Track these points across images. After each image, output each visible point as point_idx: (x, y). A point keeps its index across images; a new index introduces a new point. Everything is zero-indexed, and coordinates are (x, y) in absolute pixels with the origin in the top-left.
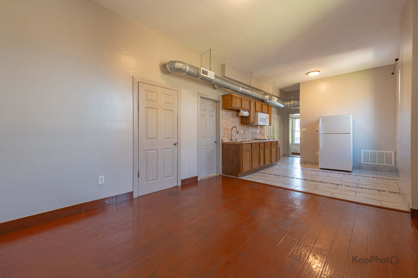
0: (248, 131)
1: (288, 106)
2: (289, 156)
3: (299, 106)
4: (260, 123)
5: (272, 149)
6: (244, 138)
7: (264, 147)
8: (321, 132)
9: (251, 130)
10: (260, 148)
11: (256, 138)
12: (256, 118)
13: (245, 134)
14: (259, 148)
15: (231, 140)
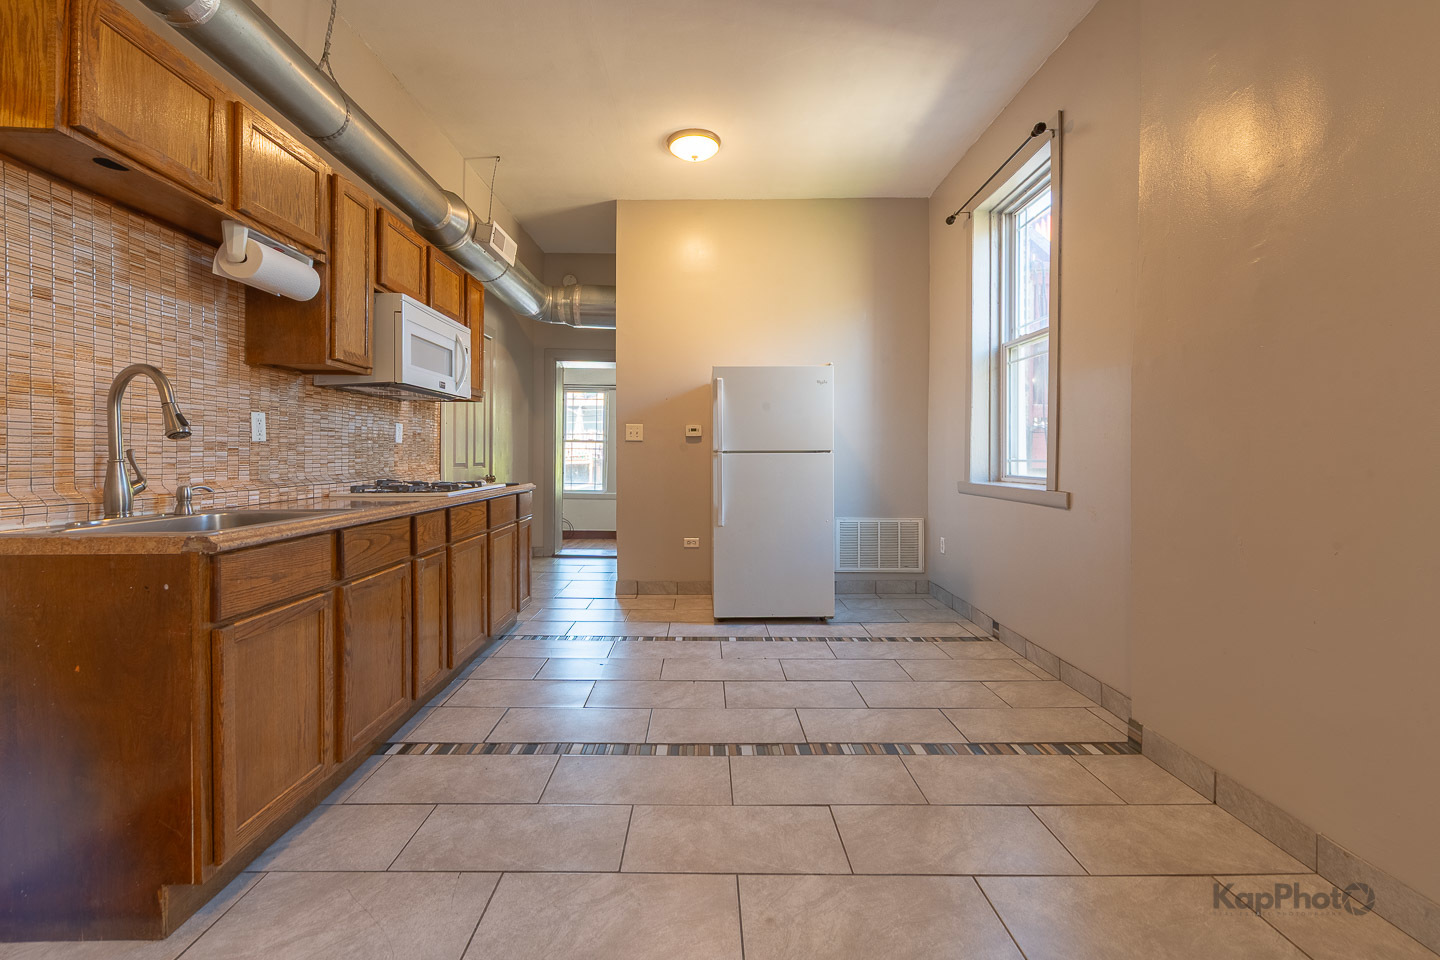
0: (324, 424)
1: (561, 311)
2: (554, 556)
3: (609, 315)
4: (412, 373)
5: (496, 542)
6: (285, 481)
7: (448, 539)
8: (724, 439)
9: (349, 419)
10: (420, 551)
11: (386, 473)
12: (382, 332)
13: (290, 446)
14: (408, 556)
15: (109, 505)
